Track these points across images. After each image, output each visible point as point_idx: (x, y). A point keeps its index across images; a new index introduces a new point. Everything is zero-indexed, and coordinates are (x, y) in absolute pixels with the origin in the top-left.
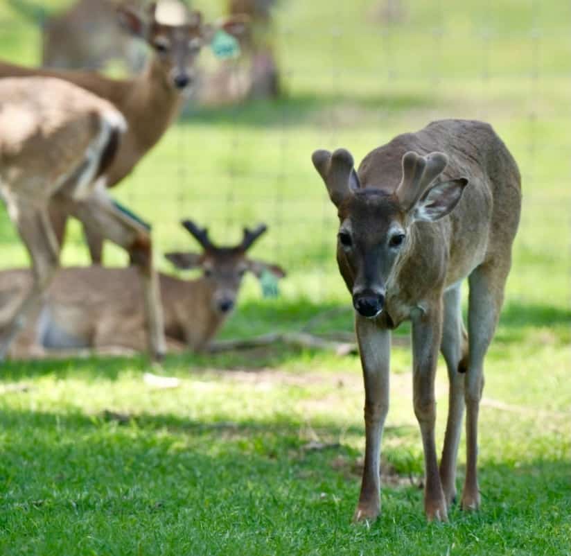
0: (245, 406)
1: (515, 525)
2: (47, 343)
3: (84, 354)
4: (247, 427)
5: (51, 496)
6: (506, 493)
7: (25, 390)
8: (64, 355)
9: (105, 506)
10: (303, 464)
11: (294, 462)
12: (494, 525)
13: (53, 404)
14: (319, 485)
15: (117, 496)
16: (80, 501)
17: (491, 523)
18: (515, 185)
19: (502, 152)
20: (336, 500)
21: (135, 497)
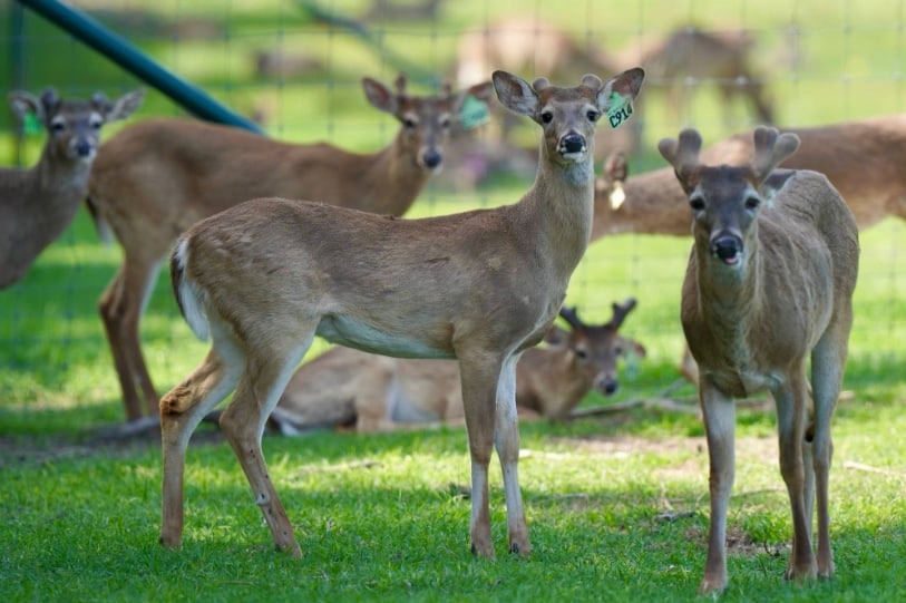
0: (598, 477)
1: (867, 593)
2: (396, 417)
3: (435, 426)
4: (599, 498)
5: (386, 576)
6: (864, 560)
7: (369, 466)
8: (414, 428)
9: (441, 584)
10: (655, 535)
11: (646, 533)
12: (846, 593)
13: (398, 479)
14: (668, 557)
15: (453, 574)
16: (416, 580)
17: (843, 591)
18: (853, 237)
19: (836, 204)
20: (685, 572)
21: (473, 574)
